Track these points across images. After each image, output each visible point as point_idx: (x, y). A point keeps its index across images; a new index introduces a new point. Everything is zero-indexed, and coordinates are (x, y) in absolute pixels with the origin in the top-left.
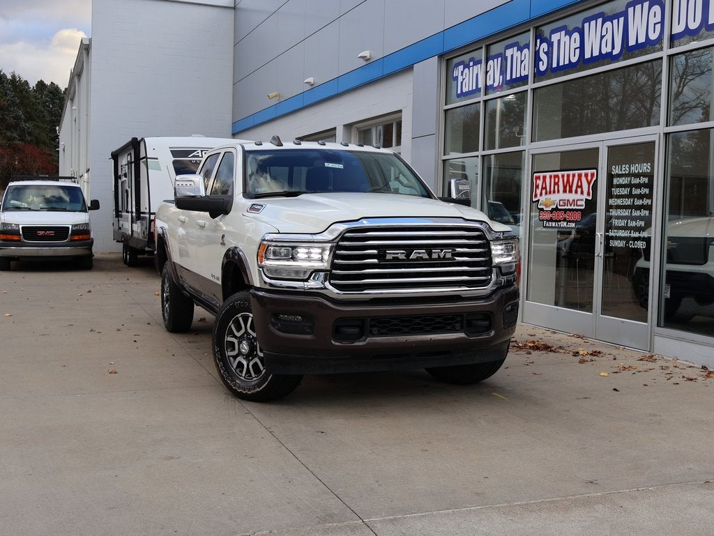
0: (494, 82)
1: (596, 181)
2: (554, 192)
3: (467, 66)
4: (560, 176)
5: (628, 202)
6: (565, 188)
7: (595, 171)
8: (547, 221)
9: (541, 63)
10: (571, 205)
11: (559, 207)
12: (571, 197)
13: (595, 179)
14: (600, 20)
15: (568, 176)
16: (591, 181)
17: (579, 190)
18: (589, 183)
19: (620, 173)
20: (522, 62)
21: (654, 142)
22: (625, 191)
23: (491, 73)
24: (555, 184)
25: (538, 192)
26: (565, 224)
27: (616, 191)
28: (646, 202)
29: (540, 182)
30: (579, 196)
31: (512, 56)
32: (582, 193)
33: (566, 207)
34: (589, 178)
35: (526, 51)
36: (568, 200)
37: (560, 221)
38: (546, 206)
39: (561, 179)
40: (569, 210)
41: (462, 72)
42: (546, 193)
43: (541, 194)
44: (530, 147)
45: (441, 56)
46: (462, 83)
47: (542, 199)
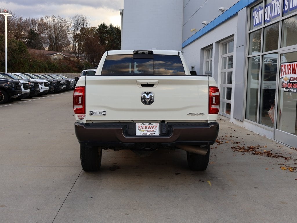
0: (267, 18)
2: (289, 73)
3: (258, 11)
4: (291, 65)
6: (293, 71)
8: (285, 88)
9: (285, 6)
10: (295, 80)
11: (291, 81)
12: (295, 76)
15: (294, 65)
20: (278, 6)
23: (266, 14)
24: (289, 69)
25: (282, 73)
31: (275, 4)
33: (293, 81)
36: (294, 78)
37: (290, 88)
38: (285, 80)
39: (291, 67)
40: (294, 83)
41: (256, 14)
42: (285, 74)
43: (283, 75)
44: (279, 50)
46: (256, 19)
47: (284, 77)
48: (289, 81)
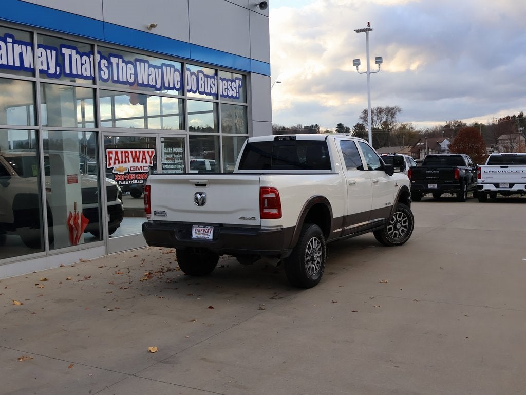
1: (155, 155)
2: (126, 162)
4: (130, 152)
6: (134, 159)
7: (154, 150)
8: (121, 181)
10: (139, 170)
11: (131, 172)
12: (139, 165)
13: (154, 154)
15: (136, 152)
16: (152, 155)
17: (144, 161)
18: (150, 157)
19: (168, 151)
22: (171, 161)
24: (126, 157)
25: (112, 162)
26: (136, 182)
30: (144, 164)
32: (146, 162)
33: (136, 171)
34: (150, 154)
36: (137, 167)
37: (132, 180)
38: (120, 171)
39: (130, 154)
40: (138, 173)
42: (119, 163)
43: (115, 164)
44: (100, 130)
48: (127, 171)
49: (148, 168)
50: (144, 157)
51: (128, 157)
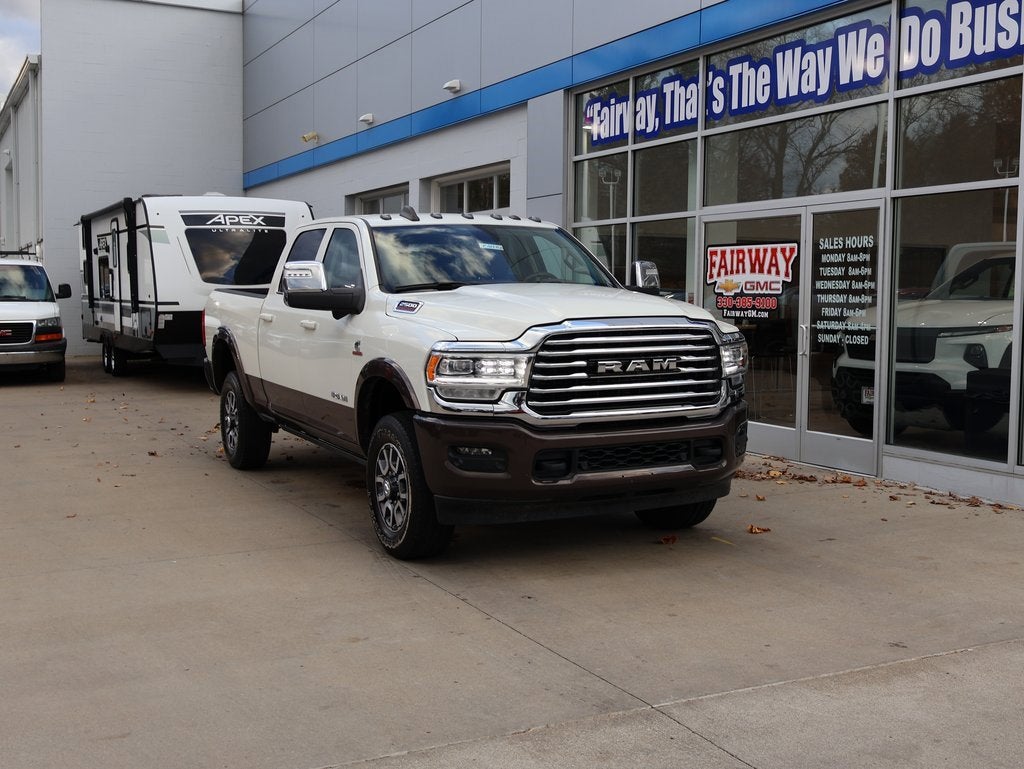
0: (647, 126)
1: (798, 259)
2: (738, 272)
3: (606, 104)
4: (746, 251)
5: (843, 285)
6: (753, 266)
7: (796, 245)
8: (728, 309)
9: (715, 103)
10: (762, 289)
11: (745, 292)
12: (761, 278)
13: (795, 255)
14: (798, 50)
15: (758, 251)
16: (790, 258)
17: (773, 270)
18: (787, 261)
19: (831, 247)
20: (687, 100)
21: (877, 209)
22: (839, 272)
23: (642, 113)
24: (739, 261)
25: (715, 271)
26: (754, 313)
27: (826, 271)
28: (868, 285)
29: (717, 259)
30: (773, 277)
31: (673, 92)
32: (778, 273)
33: (755, 292)
34: (788, 254)
35: (692, 87)
36: (758, 283)
37: (747, 309)
38: (727, 291)
39: (747, 255)
41: (600, 112)
42: (726, 273)
43: (719, 275)
44: (700, 213)
45: (568, 91)
47: (721, 280)
48: (739, 291)
49: (780, 286)
50: (774, 262)
51: (742, 261)
